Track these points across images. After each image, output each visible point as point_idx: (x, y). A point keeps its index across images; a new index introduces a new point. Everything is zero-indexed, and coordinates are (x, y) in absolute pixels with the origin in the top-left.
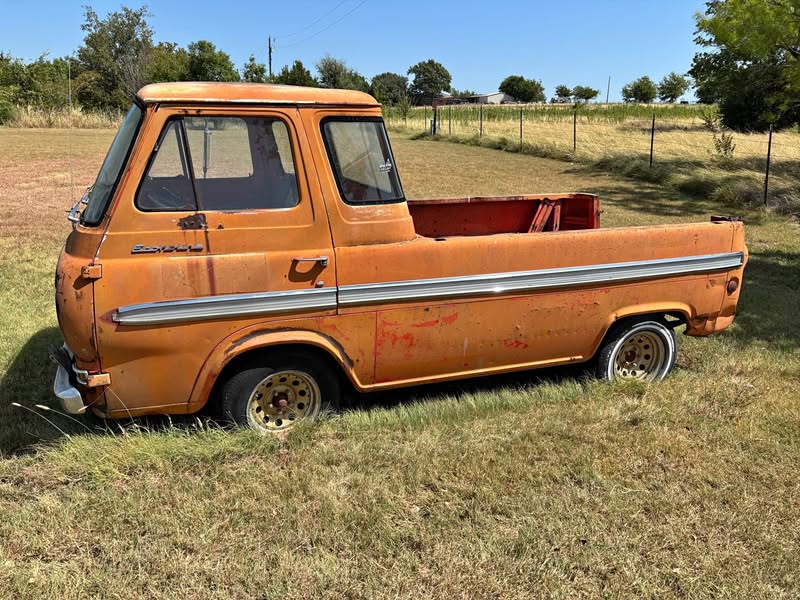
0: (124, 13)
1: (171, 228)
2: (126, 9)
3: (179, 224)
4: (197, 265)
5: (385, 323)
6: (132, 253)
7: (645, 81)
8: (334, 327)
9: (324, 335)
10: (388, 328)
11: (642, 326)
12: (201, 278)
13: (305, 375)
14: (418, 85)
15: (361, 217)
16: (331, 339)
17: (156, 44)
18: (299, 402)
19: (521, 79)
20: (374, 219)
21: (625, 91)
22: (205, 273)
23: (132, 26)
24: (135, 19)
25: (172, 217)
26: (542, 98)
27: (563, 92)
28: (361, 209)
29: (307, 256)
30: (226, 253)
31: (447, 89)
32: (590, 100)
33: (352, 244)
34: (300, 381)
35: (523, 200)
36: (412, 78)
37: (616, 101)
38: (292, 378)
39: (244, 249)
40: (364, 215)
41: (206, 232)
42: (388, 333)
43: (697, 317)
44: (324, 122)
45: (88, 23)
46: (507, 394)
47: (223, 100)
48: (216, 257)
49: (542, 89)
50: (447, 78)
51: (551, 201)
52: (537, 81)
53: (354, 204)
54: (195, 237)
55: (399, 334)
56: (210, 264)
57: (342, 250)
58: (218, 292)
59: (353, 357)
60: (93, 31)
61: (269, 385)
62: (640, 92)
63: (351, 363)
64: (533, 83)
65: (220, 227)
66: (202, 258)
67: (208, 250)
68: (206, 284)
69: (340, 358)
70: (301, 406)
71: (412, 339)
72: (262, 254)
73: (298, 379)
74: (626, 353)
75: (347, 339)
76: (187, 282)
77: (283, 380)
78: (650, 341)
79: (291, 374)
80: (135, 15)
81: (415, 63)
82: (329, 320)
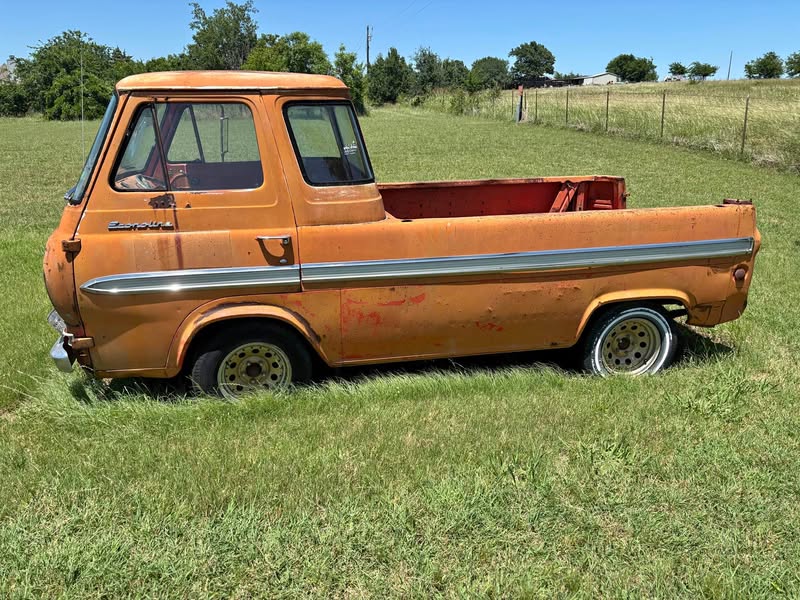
0: (229, 8)
1: (145, 207)
2: (231, 5)
3: (150, 203)
4: (166, 242)
5: (349, 301)
6: (110, 230)
7: (772, 57)
8: (299, 303)
9: (289, 311)
10: (353, 306)
11: (631, 312)
12: (170, 254)
13: (274, 348)
14: (518, 67)
15: (325, 198)
16: (296, 315)
17: (259, 37)
18: (271, 373)
19: (632, 58)
20: (338, 199)
21: (748, 68)
22: (173, 250)
23: (237, 22)
24: (240, 14)
25: (144, 197)
26: (654, 78)
27: (678, 70)
28: (323, 190)
29: (273, 234)
30: (193, 230)
31: (551, 71)
32: (708, 78)
33: (314, 224)
34: (273, 353)
35: (543, 183)
36: (512, 61)
37: (738, 78)
38: (264, 350)
39: (209, 227)
40: (327, 195)
41: (175, 211)
42: (353, 311)
43: (697, 306)
44: (286, 107)
45: (196, 20)
46: (481, 376)
47: (189, 87)
48: (184, 234)
49: (654, 67)
50: (550, 59)
51: (573, 184)
52: (648, 58)
53: (316, 185)
54: (165, 216)
55: (366, 313)
56: (178, 241)
57: (305, 229)
58: (185, 266)
59: (319, 333)
60: (202, 28)
61: (242, 355)
62: (767, 69)
63: (318, 338)
64: (644, 61)
65: (188, 206)
66: (172, 235)
67: (177, 227)
68: (174, 258)
69: (307, 333)
70: (274, 377)
71: (379, 318)
72: (227, 232)
73: (270, 352)
74: (618, 340)
75: (313, 315)
76: (158, 257)
77: (256, 351)
78: (646, 329)
79: (264, 347)
80: (240, 10)
81: (517, 45)
82: (292, 296)
